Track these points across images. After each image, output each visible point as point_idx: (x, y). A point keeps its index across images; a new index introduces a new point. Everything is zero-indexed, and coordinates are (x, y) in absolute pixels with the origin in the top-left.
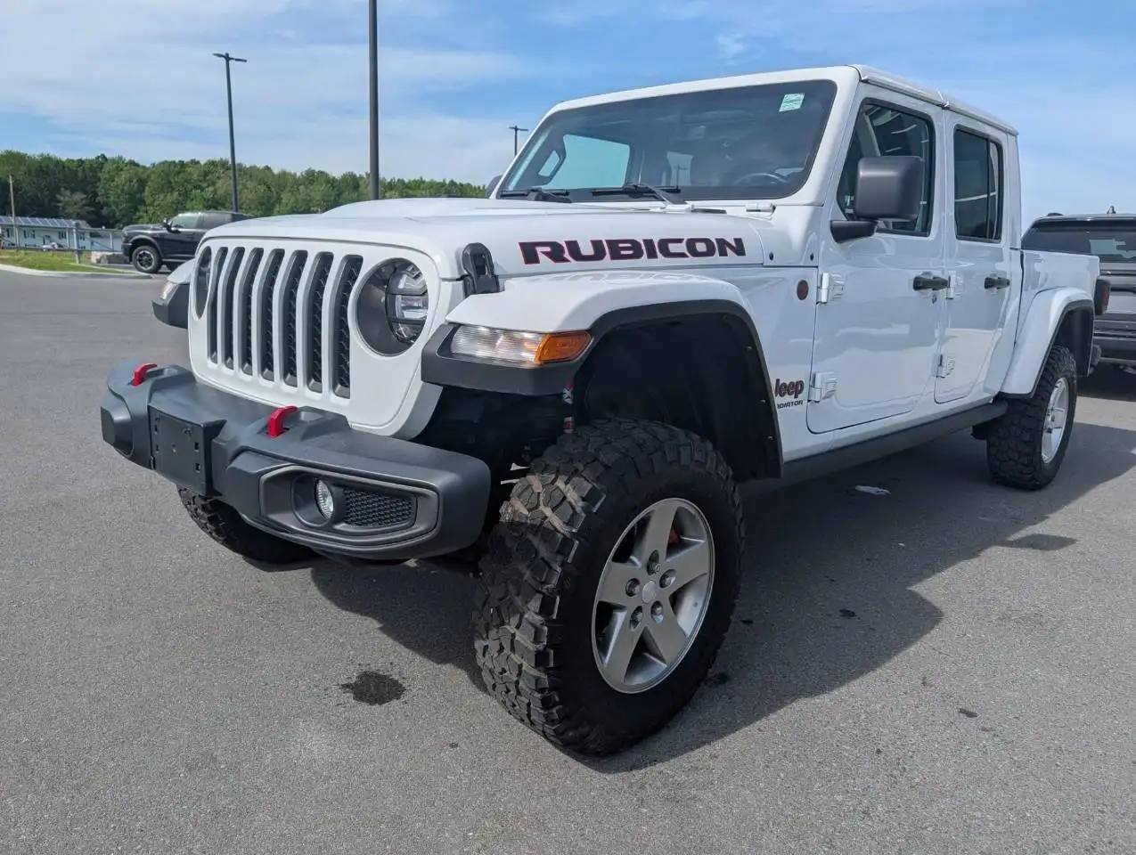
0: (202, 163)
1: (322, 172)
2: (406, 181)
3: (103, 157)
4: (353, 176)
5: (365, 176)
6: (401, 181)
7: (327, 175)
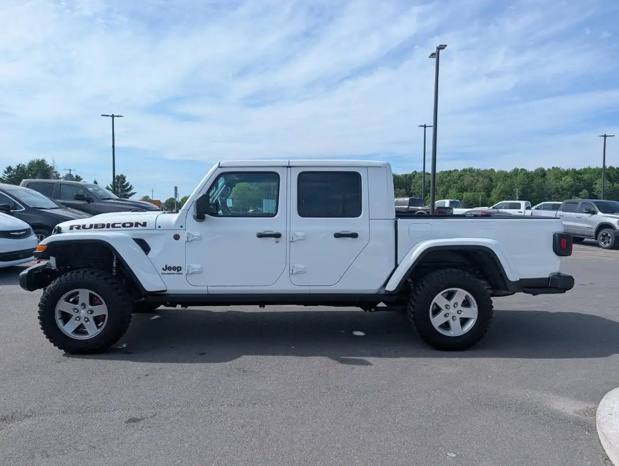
0: (459, 170)
1: (523, 169)
2: (577, 170)
3: (416, 172)
4: (542, 170)
5: (551, 169)
6: (574, 170)
7: (525, 170)
